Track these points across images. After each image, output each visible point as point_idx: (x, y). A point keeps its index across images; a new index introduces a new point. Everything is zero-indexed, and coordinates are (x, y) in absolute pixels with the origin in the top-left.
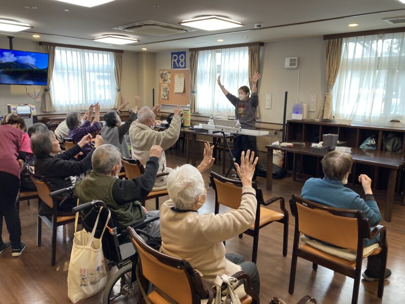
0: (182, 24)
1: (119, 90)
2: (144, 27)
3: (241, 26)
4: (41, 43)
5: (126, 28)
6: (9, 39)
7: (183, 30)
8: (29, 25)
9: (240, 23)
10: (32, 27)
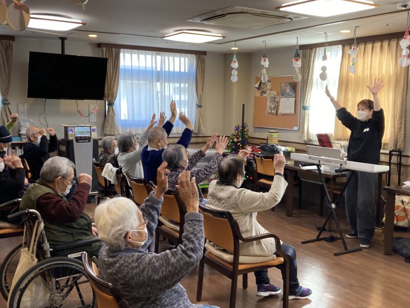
0: (281, 9)
1: (199, 106)
2: (228, 16)
3: (373, 7)
4: (99, 45)
5: (204, 20)
6: (60, 41)
7: (284, 18)
8: (80, 21)
9: (373, 3)
10: (84, 24)
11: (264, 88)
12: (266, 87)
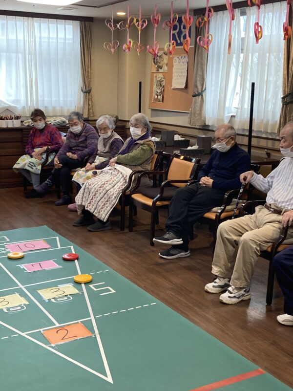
11: (160, 63)
12: (163, 61)
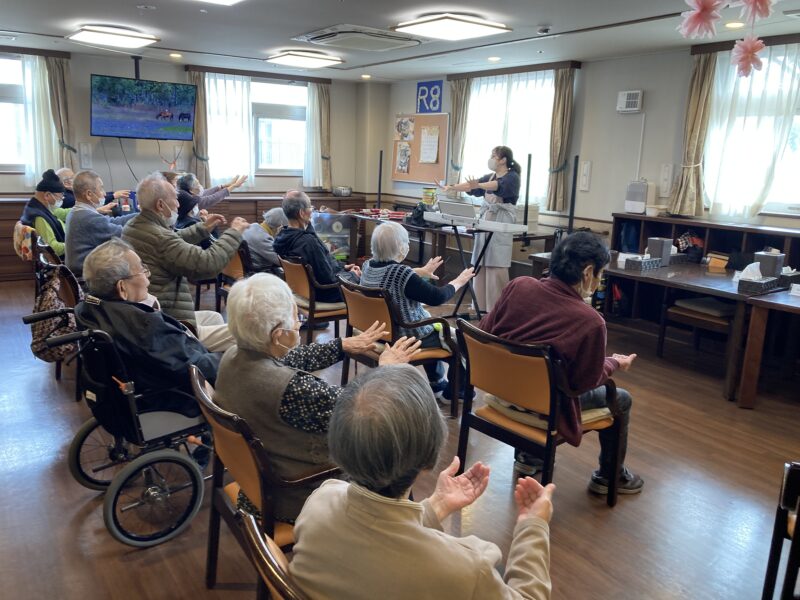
0: (397, 30)
3: (506, 31)
4: (187, 68)
5: (312, 39)
7: (411, 40)
8: (153, 37)
9: (504, 26)
10: (158, 40)
11: (404, 130)
12: (408, 128)
